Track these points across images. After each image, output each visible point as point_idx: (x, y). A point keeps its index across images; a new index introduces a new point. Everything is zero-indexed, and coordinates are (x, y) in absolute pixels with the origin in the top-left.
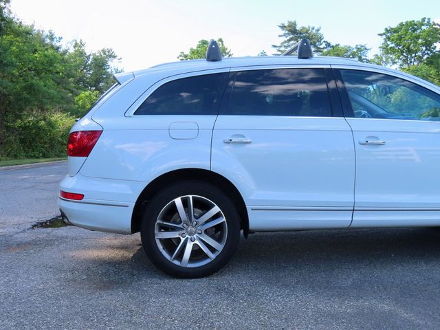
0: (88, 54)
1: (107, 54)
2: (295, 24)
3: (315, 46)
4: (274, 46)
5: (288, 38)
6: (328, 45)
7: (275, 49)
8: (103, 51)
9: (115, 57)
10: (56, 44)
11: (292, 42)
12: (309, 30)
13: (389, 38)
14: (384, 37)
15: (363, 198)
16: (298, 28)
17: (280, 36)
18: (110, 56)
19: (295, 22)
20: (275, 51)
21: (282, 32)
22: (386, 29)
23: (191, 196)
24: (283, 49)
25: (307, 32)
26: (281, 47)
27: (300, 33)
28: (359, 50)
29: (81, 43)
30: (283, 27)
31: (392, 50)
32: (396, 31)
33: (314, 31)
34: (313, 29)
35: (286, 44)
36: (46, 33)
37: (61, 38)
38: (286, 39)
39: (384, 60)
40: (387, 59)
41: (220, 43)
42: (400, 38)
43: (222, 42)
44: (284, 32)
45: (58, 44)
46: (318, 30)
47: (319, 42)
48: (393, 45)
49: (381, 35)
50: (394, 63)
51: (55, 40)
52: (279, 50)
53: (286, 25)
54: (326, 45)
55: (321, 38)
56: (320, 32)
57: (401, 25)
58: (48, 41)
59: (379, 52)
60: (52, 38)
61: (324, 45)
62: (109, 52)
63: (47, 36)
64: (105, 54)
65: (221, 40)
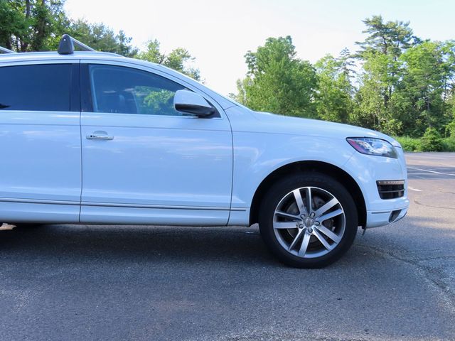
0: (162, 54)
1: (181, 53)
2: (380, 19)
3: (403, 42)
4: (358, 43)
5: (372, 34)
6: (418, 40)
7: (358, 46)
8: (177, 50)
9: (189, 57)
10: (126, 44)
11: (378, 38)
12: (397, 25)
16: (384, 23)
17: (363, 32)
18: (184, 56)
19: (381, 17)
20: (358, 48)
21: (366, 28)
24: (367, 45)
25: (394, 27)
26: (365, 43)
27: (387, 28)
28: (450, 45)
29: (156, 43)
30: (367, 22)
33: (402, 25)
34: (401, 23)
35: (370, 41)
36: (116, 33)
37: (131, 39)
38: (370, 35)
41: (288, 40)
43: (290, 39)
44: (368, 27)
45: (128, 45)
46: (407, 25)
47: (407, 37)
51: (125, 40)
52: (363, 47)
53: (371, 20)
54: (415, 41)
55: (410, 33)
56: (408, 27)
58: (119, 42)
60: (122, 38)
61: (412, 41)
62: (183, 52)
63: (118, 36)
64: (179, 54)
65: (289, 38)
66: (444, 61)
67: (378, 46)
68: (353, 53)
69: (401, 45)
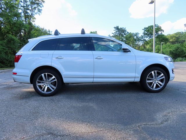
3: (124, 33)
4: (112, 33)
6: (128, 33)
7: (113, 34)
11: (118, 32)
12: (122, 28)
13: (145, 31)
14: (144, 30)
15: (97, 74)
16: (119, 28)
19: (118, 26)
21: (115, 29)
22: (145, 28)
23: (46, 73)
28: (137, 34)
30: (115, 28)
31: (146, 34)
32: (147, 28)
35: (116, 33)
36: (48, 30)
37: (52, 32)
38: (116, 31)
39: (144, 37)
40: (145, 37)
42: (148, 30)
46: (125, 28)
48: (146, 32)
49: (143, 29)
50: (147, 38)
53: (116, 27)
55: (126, 30)
57: (149, 26)
58: (48, 32)
59: (143, 35)
60: (49, 32)
65: (96, 32)
66: (135, 38)
67: (118, 34)
68: (111, 36)
69: (124, 34)
